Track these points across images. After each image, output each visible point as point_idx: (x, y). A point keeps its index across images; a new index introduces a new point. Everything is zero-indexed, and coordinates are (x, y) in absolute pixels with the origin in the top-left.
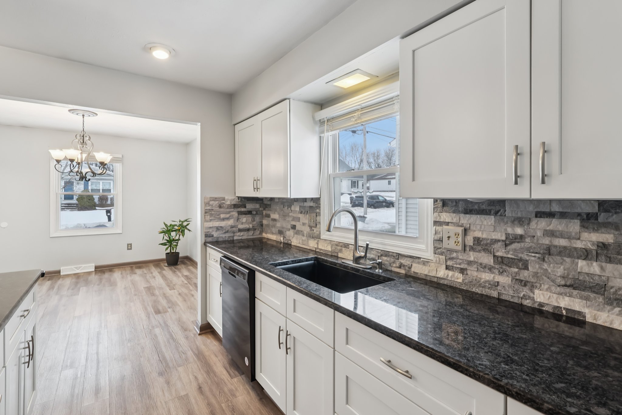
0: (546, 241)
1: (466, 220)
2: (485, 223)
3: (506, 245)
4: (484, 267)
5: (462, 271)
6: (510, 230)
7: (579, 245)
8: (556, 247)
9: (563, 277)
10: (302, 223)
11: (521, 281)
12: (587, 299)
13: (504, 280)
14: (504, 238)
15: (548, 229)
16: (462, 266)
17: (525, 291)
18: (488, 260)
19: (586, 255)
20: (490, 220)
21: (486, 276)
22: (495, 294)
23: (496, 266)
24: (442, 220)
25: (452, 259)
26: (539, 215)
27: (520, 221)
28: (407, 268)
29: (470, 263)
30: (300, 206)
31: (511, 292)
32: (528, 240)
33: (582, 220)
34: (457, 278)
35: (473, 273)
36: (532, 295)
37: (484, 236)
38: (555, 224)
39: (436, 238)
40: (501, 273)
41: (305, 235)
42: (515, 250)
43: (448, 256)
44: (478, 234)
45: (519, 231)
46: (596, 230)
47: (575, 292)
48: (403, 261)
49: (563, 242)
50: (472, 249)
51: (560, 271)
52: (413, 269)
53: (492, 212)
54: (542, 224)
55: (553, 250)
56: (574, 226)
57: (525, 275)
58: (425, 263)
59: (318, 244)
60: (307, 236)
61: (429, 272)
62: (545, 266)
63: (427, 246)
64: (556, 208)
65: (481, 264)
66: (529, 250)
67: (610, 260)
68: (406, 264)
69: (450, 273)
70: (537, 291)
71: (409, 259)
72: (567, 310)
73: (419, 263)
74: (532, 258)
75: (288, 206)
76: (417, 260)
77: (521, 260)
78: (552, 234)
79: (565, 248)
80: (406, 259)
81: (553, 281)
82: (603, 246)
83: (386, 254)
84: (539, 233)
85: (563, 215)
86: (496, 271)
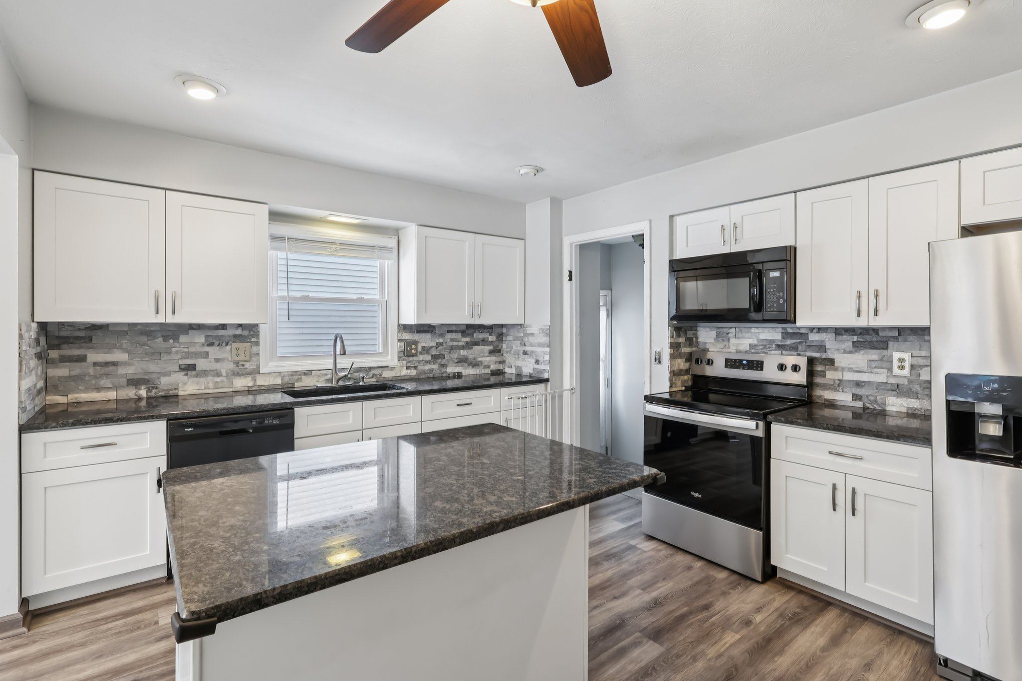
0: (451, 344)
1: (416, 337)
2: (427, 337)
3: (437, 348)
4: (427, 362)
5: (415, 368)
6: (437, 341)
7: (460, 344)
8: (454, 346)
9: (456, 359)
10: (215, 359)
11: (442, 365)
12: (463, 366)
13: (435, 367)
14: (435, 345)
15: (452, 337)
16: (415, 365)
17: (444, 370)
18: (428, 357)
19: (463, 347)
20: (429, 336)
21: (427, 367)
22: (431, 375)
23: (433, 360)
24: (403, 338)
25: (409, 362)
26: (449, 332)
27: (442, 335)
28: (378, 376)
29: (419, 362)
30: (207, 337)
31: (439, 372)
32: (444, 344)
33: (462, 333)
34: (413, 372)
35: (422, 367)
36: (446, 370)
37: (426, 345)
38: (454, 336)
39: (400, 350)
40: (434, 363)
41: (224, 374)
42: (440, 350)
43: (408, 360)
44: (423, 344)
45: (441, 340)
46: (465, 337)
47: (460, 364)
48: (376, 372)
49: (455, 343)
50: (421, 353)
51: (456, 356)
52: (383, 376)
53: (430, 331)
54: (449, 336)
55: (453, 347)
56: (458, 336)
57: (444, 362)
58: (393, 368)
59: (255, 380)
60: (227, 376)
61: (395, 374)
62: (451, 355)
63: (393, 357)
64: (454, 328)
65: (425, 361)
66: (445, 349)
67: (469, 348)
68: (378, 374)
69: (409, 371)
70: (448, 368)
71: (380, 369)
72: (457, 373)
73: (387, 370)
74: (445, 353)
75: (162, 336)
76: (386, 368)
77: (442, 355)
78: (452, 340)
79: (457, 346)
80: (377, 370)
81: (454, 362)
82: (467, 343)
83: (359, 370)
84: (449, 340)
85: (456, 331)
86: (432, 363)
